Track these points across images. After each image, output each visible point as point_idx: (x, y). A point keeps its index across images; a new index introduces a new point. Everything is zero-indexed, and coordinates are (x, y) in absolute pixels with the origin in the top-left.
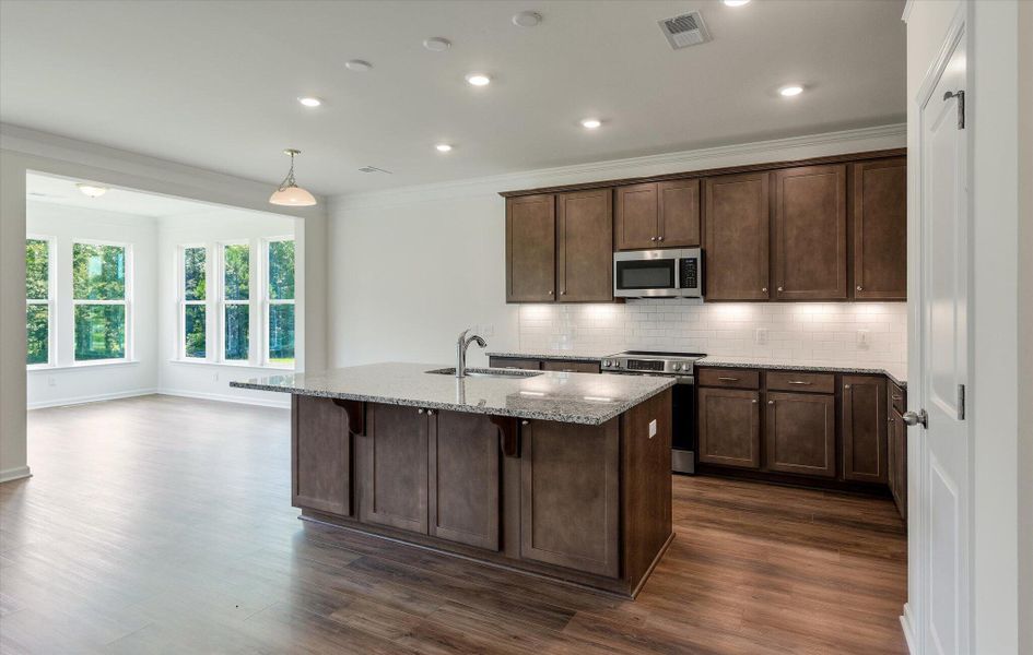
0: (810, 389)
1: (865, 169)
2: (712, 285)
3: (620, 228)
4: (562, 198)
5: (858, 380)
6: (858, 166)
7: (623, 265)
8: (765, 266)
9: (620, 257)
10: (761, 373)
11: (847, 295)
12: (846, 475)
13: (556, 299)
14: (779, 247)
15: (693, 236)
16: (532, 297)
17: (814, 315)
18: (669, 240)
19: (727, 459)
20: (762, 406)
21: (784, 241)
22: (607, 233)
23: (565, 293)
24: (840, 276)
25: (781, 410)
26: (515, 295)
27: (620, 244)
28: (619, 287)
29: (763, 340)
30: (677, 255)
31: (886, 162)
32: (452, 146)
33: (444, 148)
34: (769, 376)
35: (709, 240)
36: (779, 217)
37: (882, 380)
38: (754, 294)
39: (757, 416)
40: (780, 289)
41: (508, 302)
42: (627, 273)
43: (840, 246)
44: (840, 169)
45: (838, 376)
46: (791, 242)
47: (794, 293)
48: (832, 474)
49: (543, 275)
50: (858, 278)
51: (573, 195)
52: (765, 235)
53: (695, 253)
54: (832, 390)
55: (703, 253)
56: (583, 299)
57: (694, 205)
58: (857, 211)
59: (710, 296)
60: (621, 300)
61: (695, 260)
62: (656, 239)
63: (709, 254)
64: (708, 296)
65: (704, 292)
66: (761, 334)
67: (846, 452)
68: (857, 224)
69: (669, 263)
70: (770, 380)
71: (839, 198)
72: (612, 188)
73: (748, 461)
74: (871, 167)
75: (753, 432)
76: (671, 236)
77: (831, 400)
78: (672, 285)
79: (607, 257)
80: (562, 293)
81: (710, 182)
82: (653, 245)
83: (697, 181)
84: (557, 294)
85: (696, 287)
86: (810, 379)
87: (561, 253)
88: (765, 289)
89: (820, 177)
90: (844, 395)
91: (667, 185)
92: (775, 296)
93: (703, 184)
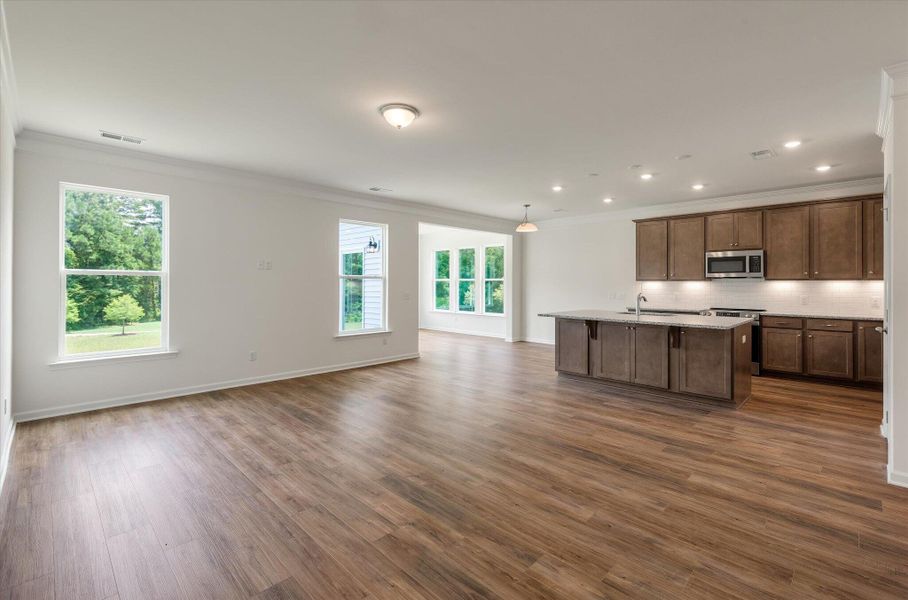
0: (837, 330)
2: (770, 271)
3: (709, 238)
4: (672, 222)
5: (868, 324)
7: (711, 260)
9: (709, 255)
10: (803, 320)
11: (863, 276)
12: (861, 378)
13: (668, 278)
14: (816, 249)
15: (758, 243)
16: (652, 277)
18: (742, 246)
19: (781, 368)
20: (804, 339)
21: (819, 245)
22: (701, 240)
23: (674, 276)
24: (858, 265)
25: (817, 341)
26: (641, 276)
27: (710, 248)
28: (709, 272)
29: (805, 302)
30: (747, 254)
32: (612, 199)
33: (608, 201)
34: (809, 322)
35: (769, 245)
36: (816, 232)
38: (799, 276)
39: (801, 344)
40: (817, 273)
41: (637, 280)
42: (714, 264)
43: (858, 248)
44: (859, 204)
45: (855, 322)
46: (824, 247)
47: (826, 275)
48: (851, 376)
49: (659, 265)
50: (870, 266)
51: (679, 221)
52: (806, 242)
53: (760, 253)
54: (851, 330)
55: (765, 253)
56: (686, 279)
57: (758, 225)
58: (869, 227)
59: (769, 277)
60: (710, 279)
61: (760, 257)
62: (734, 245)
63: (768, 254)
64: (767, 277)
65: (765, 275)
67: (861, 364)
69: (743, 259)
70: (809, 324)
71: (857, 220)
72: (705, 216)
73: (796, 369)
75: (798, 353)
76: (743, 242)
77: (850, 335)
78: (744, 271)
79: (701, 254)
80: (672, 275)
81: (769, 212)
82: (731, 248)
83: (760, 212)
84: (669, 276)
85: (760, 272)
86: (837, 323)
87: (672, 253)
88: (806, 273)
89: (844, 209)
90: (859, 332)
91: (741, 215)
92: (813, 277)
93: (765, 214)
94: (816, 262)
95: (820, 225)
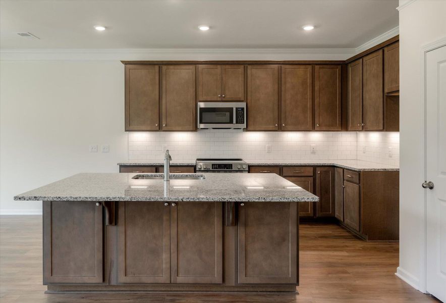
0: (303, 175)
1: (320, 68)
2: (250, 123)
3: (200, 88)
4: (164, 68)
5: (323, 169)
6: (317, 67)
7: (202, 110)
8: (276, 114)
9: (202, 105)
10: (280, 168)
11: (313, 128)
12: (319, 214)
13: (160, 129)
14: (283, 104)
15: (241, 96)
16: (144, 128)
17: (292, 138)
18: (228, 97)
21: (285, 101)
22: (192, 90)
23: (166, 125)
24: (309, 119)
26: (130, 127)
27: (200, 98)
28: (201, 122)
30: (234, 105)
31: (328, 66)
34: (284, 169)
35: (249, 98)
36: (283, 88)
37: (332, 168)
38: (271, 127)
40: (284, 125)
41: (126, 131)
42: (204, 114)
43: (309, 105)
44: (310, 67)
45: (315, 167)
46: (288, 102)
47: (289, 127)
48: (312, 215)
49: (151, 114)
50: (317, 120)
51: (172, 67)
52: (276, 98)
53: (243, 105)
54: (312, 175)
56: (178, 129)
57: (241, 79)
58: (317, 88)
59: (249, 128)
61: (243, 109)
62: (222, 96)
63: (248, 105)
64: (247, 129)
65: (247, 126)
66: (269, 148)
67: (318, 204)
68: (317, 94)
69: (230, 110)
70: (285, 171)
71: (309, 81)
72: (195, 64)
74: (323, 68)
76: (228, 95)
77: (312, 178)
78: (231, 122)
79: (192, 105)
80: (164, 125)
81: (249, 67)
82: (219, 99)
83: (242, 66)
84: (161, 126)
85: (244, 123)
86: (303, 169)
87: (164, 101)
88: (276, 125)
89: (301, 70)
90: (318, 176)
91: (227, 66)
92: (280, 128)
93: (246, 68)
94: (283, 116)
95: (285, 83)
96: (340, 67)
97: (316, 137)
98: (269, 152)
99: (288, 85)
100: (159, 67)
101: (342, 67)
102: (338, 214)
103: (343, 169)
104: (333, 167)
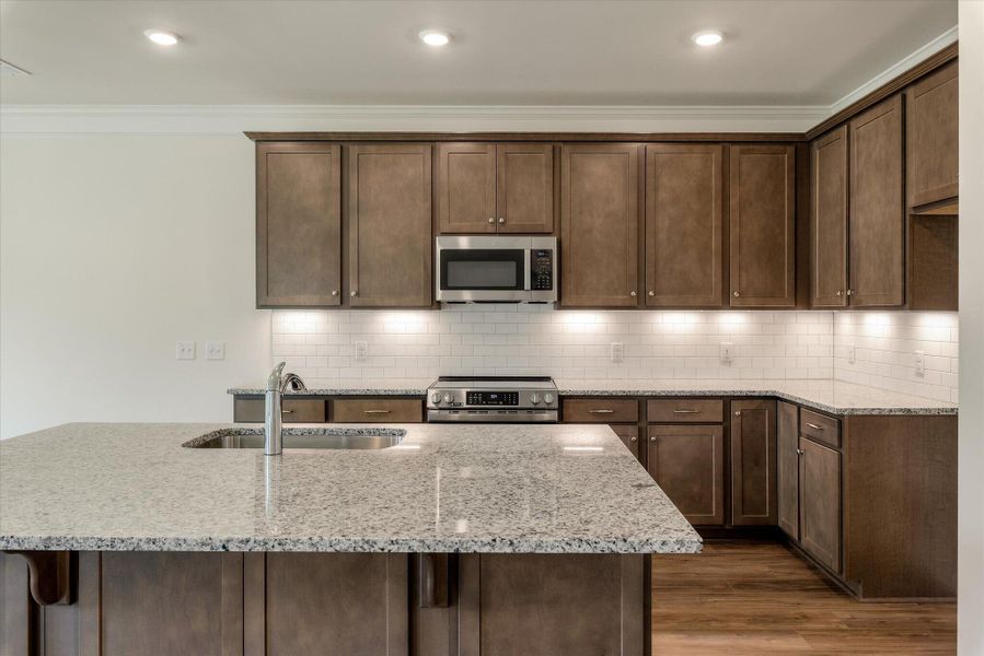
0: (696, 420)
1: (742, 152)
2: (569, 287)
3: (443, 202)
4: (354, 150)
5: (746, 404)
6: (735, 149)
7: (451, 256)
8: (633, 265)
9: (441, 244)
10: (640, 402)
11: (724, 302)
12: (737, 519)
13: (342, 302)
14: (650, 241)
15: (545, 220)
16: (302, 299)
17: (675, 325)
18: (513, 223)
20: (642, 444)
21: (655, 233)
22: (424, 207)
23: (358, 294)
24: (715, 279)
25: (665, 447)
26: (269, 296)
27: (444, 226)
28: (444, 287)
29: (619, 357)
30: (527, 244)
31: (764, 147)
32: (179, 37)
33: (163, 40)
34: (650, 405)
35: (565, 226)
36: (650, 201)
37: (770, 404)
38: (620, 299)
40: (651, 293)
41: (259, 306)
42: (452, 265)
43: (715, 243)
44: (718, 148)
45: (727, 400)
46: (662, 236)
47: (663, 300)
48: (720, 521)
49: (321, 265)
50: (734, 281)
51: (372, 148)
52: (633, 225)
53: (550, 243)
54: (720, 419)
55: (560, 243)
56: (387, 303)
57: (545, 177)
58: (734, 202)
59: (565, 301)
61: (550, 252)
62: (496, 220)
63: (565, 245)
64: (561, 305)
65: (561, 296)
66: (618, 350)
68: (734, 216)
69: (515, 256)
71: (715, 184)
72: (432, 142)
74: (748, 152)
76: (516, 217)
77: (719, 430)
78: (519, 286)
79: (422, 243)
80: (353, 294)
81: (566, 149)
82: (491, 229)
83: (549, 147)
84: (345, 295)
85: (551, 289)
86: (697, 406)
87: (352, 234)
88: (633, 293)
89: (694, 158)
90: (735, 423)
91: (510, 147)
92: (644, 302)
93: (557, 151)
94: (650, 270)
95: (656, 189)
96: (791, 149)
97: (733, 323)
98: (618, 360)
99: (663, 195)
100: (341, 148)
101: (796, 148)
102: (786, 521)
103: (799, 406)
104: (774, 399)
